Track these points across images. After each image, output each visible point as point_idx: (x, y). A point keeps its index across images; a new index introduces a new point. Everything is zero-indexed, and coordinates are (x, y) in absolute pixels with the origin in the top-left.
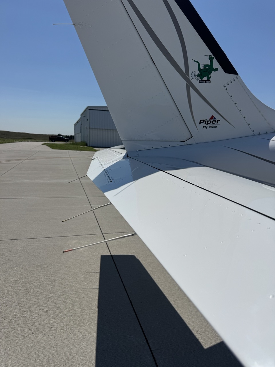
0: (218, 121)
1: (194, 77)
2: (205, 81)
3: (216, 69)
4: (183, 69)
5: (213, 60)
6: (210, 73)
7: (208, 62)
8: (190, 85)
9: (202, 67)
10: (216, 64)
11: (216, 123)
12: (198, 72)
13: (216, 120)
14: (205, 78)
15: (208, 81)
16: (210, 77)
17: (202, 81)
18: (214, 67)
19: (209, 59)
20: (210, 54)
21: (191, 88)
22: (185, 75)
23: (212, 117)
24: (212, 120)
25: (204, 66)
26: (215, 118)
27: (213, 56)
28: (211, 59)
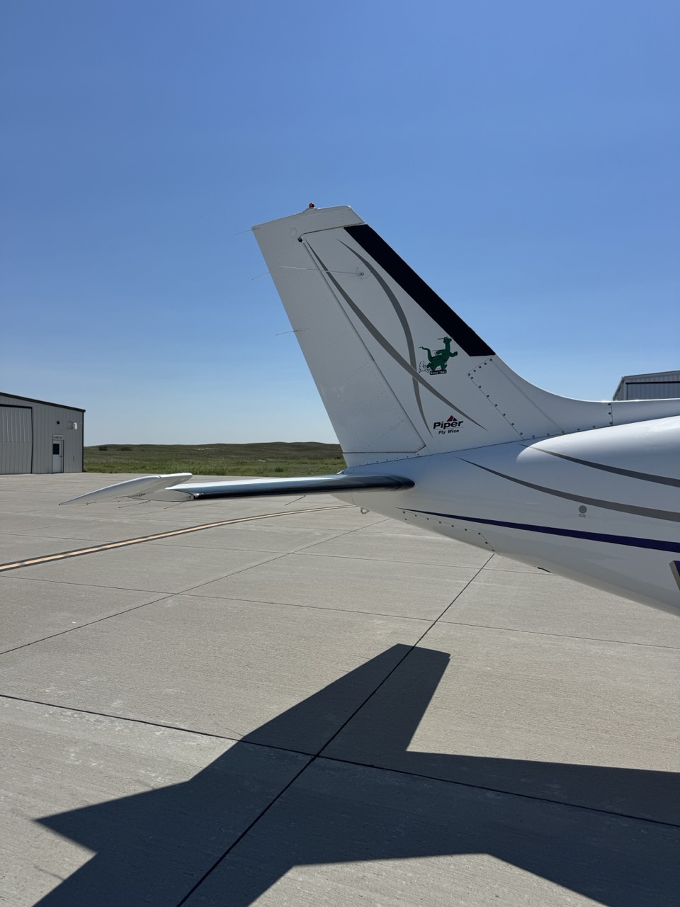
0: (460, 423)
1: (422, 369)
2: (439, 372)
3: (456, 354)
4: (409, 361)
5: (451, 343)
6: (446, 360)
7: (443, 347)
8: (417, 379)
9: (433, 355)
10: (454, 346)
11: (457, 426)
12: (428, 362)
13: (458, 422)
14: (439, 368)
15: (444, 370)
16: (446, 366)
17: (434, 372)
18: (452, 351)
19: (444, 342)
20: (446, 335)
21: (419, 384)
22: (410, 368)
23: (451, 418)
24: (451, 422)
25: (437, 353)
26: (455, 420)
27: (449, 337)
28: (447, 341)
